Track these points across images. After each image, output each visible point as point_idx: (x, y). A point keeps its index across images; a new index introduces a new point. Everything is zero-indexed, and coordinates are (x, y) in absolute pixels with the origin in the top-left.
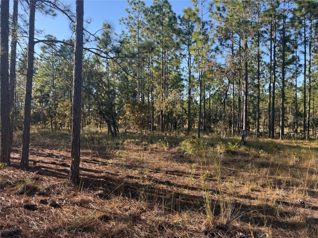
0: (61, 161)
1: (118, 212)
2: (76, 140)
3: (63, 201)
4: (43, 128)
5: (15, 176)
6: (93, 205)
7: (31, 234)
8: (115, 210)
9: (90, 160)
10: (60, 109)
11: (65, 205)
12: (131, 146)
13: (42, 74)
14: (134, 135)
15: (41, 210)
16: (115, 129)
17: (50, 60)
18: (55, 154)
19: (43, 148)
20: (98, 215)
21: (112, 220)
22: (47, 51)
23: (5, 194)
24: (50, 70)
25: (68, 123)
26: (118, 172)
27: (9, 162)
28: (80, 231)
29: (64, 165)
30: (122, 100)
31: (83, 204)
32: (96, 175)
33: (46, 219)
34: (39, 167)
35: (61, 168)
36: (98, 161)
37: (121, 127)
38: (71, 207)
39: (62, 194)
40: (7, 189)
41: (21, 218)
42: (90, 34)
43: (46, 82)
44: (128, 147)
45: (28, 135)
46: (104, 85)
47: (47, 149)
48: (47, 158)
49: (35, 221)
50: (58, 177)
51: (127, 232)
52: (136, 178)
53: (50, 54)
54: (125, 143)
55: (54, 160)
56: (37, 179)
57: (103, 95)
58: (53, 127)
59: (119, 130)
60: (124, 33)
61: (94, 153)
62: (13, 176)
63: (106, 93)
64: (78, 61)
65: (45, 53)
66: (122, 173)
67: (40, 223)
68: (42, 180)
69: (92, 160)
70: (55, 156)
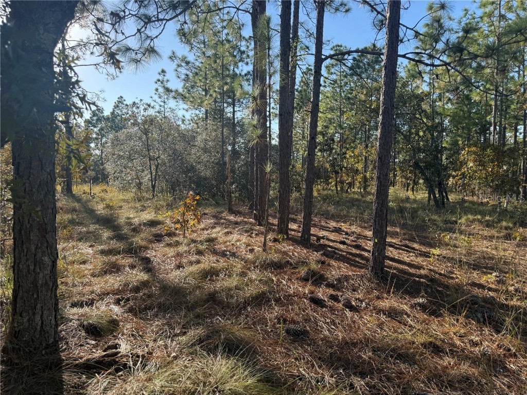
0: (353, 241)
1: (458, 343)
2: (381, 211)
3: (362, 303)
4: (323, 190)
5: (296, 254)
6: (411, 320)
7: (322, 341)
8: (452, 339)
9: (398, 245)
10: (350, 160)
11: (364, 309)
12: (474, 228)
13: (325, 109)
14: (481, 208)
15: (332, 309)
16: (442, 194)
17: (337, 85)
18: (343, 228)
19: (326, 218)
20: (421, 339)
21: (447, 353)
22: (333, 70)
23: (286, 277)
24: (336, 100)
25: (360, 182)
26: (453, 273)
27: (287, 234)
28: (392, 357)
29: (358, 247)
30: (458, 141)
31: (393, 314)
32: (412, 271)
33: (339, 324)
34: (324, 245)
35: (354, 251)
36: (413, 249)
37: (451, 192)
38: (374, 315)
39: (359, 291)
40: (287, 269)
41: (307, 314)
42: (407, 28)
43: (330, 120)
44: (468, 229)
45: (310, 199)
46: (425, 115)
47: (332, 221)
48: (333, 233)
49: (325, 323)
50: (351, 265)
51: (479, 384)
52: (490, 289)
53: (337, 75)
54: (463, 220)
55: (344, 238)
56: (323, 263)
57: (421, 134)
58: (339, 189)
59: (449, 197)
60: (467, 13)
61: (404, 234)
62: (293, 254)
63: (427, 129)
64: (390, 79)
65: (330, 75)
66: (461, 276)
67: (332, 328)
68: (329, 265)
69: (402, 246)
70: (343, 231)
